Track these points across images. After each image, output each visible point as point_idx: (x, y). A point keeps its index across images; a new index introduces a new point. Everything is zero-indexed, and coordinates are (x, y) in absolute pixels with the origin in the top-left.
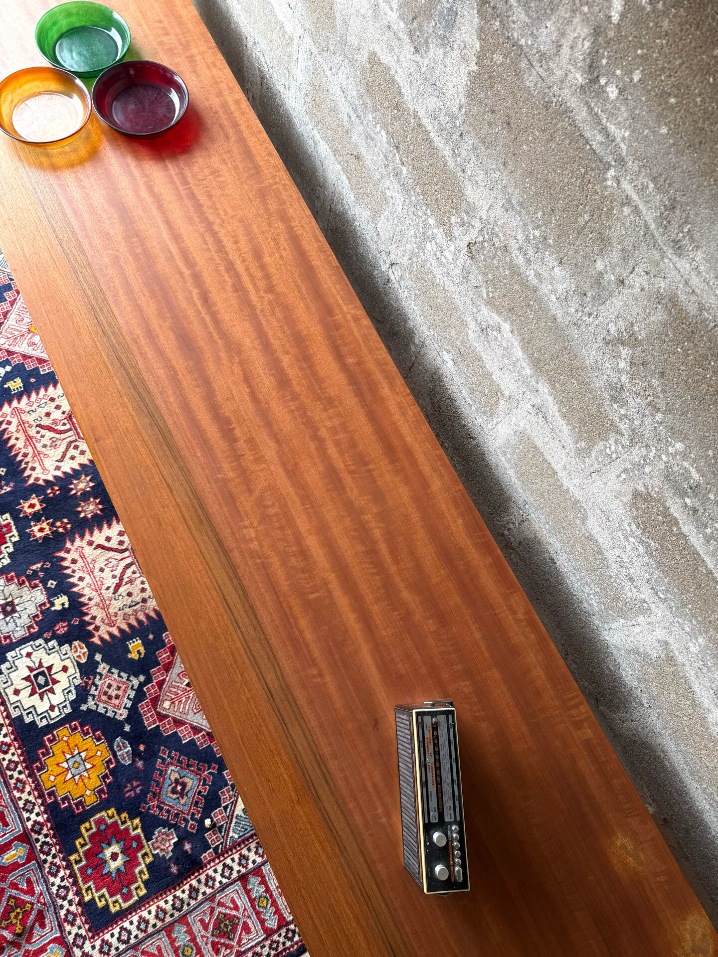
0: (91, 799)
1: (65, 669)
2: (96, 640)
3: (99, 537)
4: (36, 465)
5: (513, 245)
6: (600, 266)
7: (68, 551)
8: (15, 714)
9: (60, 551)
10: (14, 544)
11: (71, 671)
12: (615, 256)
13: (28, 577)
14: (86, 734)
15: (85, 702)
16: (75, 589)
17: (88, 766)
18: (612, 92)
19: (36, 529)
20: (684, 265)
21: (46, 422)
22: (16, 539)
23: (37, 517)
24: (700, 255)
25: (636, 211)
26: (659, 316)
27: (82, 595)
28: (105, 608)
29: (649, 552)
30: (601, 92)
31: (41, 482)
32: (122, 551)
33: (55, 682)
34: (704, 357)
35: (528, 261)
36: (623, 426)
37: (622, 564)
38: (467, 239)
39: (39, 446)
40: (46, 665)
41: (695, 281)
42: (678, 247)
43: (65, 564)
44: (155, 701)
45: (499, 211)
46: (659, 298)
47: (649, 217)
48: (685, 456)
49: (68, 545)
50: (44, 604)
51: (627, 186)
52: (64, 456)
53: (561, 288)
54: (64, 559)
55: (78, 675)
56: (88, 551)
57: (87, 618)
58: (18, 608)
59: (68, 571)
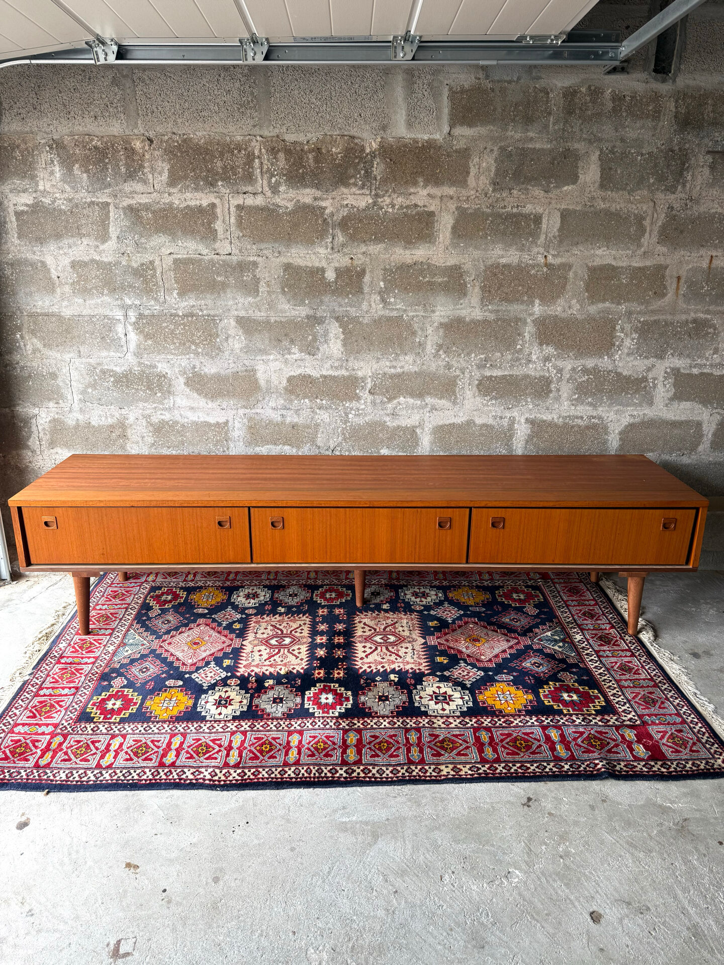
0: (530, 697)
1: (439, 687)
2: (426, 672)
3: (360, 654)
4: (292, 667)
5: (386, 369)
6: (418, 340)
7: (361, 668)
8: (458, 714)
9: (359, 671)
10: (339, 686)
11: (441, 685)
12: (420, 333)
13: (366, 686)
14: (487, 689)
15: (466, 684)
16: (389, 670)
17: (508, 693)
18: (392, 300)
19: (336, 675)
20: (437, 313)
21: (266, 657)
22: (337, 685)
23: (328, 673)
24: (439, 308)
25: (417, 316)
26: (441, 331)
27: (394, 669)
28: (408, 663)
29: (496, 399)
30: (390, 303)
31: (305, 667)
32: (376, 649)
33: (446, 693)
34: (458, 326)
35: (395, 367)
36: (458, 373)
37: (495, 417)
38: (367, 391)
39: (280, 663)
40: (432, 693)
41: (442, 314)
42: (433, 312)
43: (368, 670)
44: (478, 660)
45: (375, 366)
46: (438, 328)
47: (422, 313)
48: (476, 356)
49: (357, 667)
50: (390, 684)
51: (411, 314)
52: (296, 656)
53: (411, 361)
54: (365, 670)
55: (445, 683)
56: (366, 660)
57: (410, 671)
58: (387, 694)
59: (374, 671)
